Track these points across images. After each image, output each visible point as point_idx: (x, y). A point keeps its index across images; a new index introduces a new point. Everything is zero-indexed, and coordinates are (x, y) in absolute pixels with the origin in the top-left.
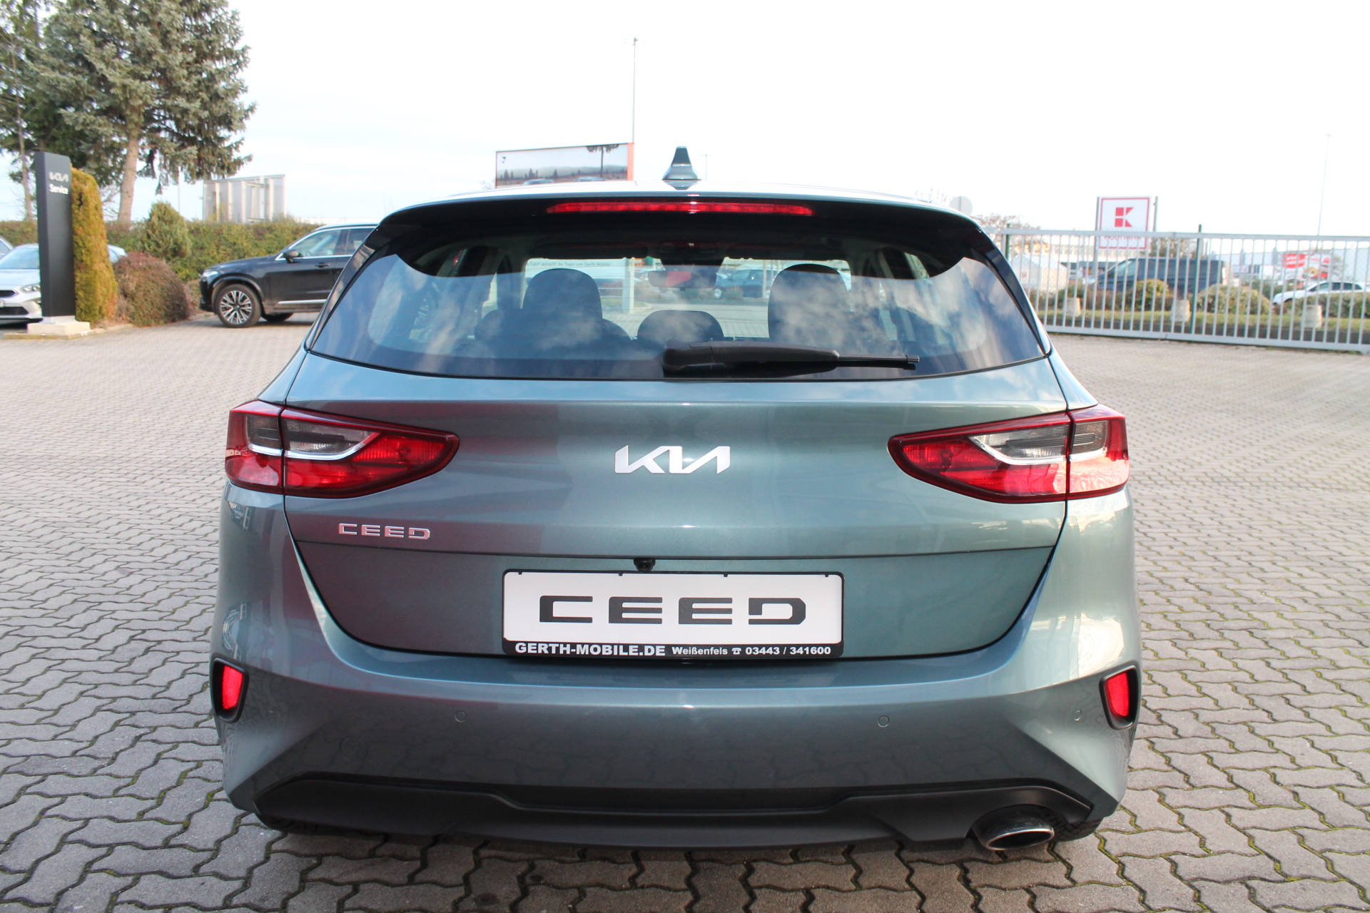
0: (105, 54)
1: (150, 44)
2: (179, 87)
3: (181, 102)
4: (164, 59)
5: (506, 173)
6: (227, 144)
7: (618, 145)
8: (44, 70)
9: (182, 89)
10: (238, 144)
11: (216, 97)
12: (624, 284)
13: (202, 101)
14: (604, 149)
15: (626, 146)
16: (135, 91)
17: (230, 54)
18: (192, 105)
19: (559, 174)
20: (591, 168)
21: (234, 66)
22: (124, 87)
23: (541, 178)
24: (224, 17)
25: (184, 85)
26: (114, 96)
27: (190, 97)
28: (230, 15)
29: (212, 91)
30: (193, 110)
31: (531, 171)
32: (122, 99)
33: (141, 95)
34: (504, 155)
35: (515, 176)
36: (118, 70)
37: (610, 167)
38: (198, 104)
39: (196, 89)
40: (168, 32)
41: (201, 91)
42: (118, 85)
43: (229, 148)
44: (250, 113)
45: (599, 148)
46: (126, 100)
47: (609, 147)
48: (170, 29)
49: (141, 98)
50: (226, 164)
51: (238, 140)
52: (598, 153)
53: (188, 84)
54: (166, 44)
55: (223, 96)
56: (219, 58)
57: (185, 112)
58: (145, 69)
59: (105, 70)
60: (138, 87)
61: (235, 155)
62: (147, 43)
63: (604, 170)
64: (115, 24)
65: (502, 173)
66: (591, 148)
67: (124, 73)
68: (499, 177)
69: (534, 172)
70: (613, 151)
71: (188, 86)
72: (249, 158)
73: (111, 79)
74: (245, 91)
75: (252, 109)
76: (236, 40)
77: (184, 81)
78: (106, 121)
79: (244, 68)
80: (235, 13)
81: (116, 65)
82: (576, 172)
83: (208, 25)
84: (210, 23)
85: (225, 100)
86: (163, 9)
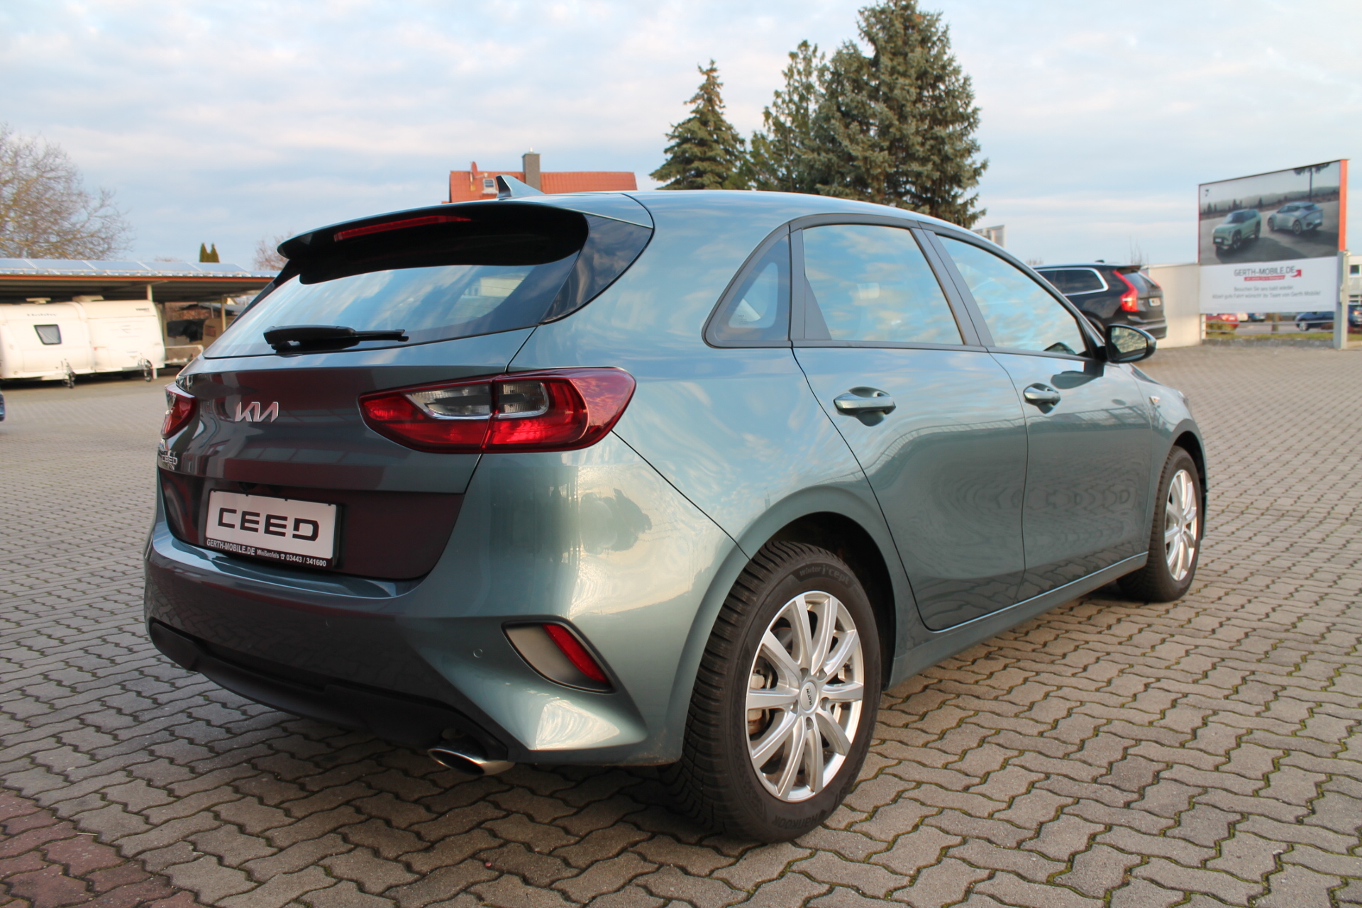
0: (850, 132)
1: (887, 119)
2: (914, 154)
3: (915, 167)
4: (900, 130)
5: (1209, 206)
6: (960, 201)
7: (1328, 164)
8: (805, 153)
9: (917, 155)
10: (972, 201)
11: (946, 158)
12: (1335, 316)
13: (934, 163)
14: (1314, 170)
15: (1337, 164)
16: (875, 161)
17: (963, 117)
18: (925, 168)
19: (1264, 202)
20: (1299, 193)
21: (966, 128)
22: (865, 159)
23: (1245, 208)
24: (956, 84)
25: (918, 151)
26: (858, 168)
27: (924, 161)
28: (962, 81)
29: (943, 153)
30: (926, 173)
31: (1235, 202)
32: (863, 169)
33: (879, 163)
34: (1207, 187)
35: (1218, 208)
36: (861, 145)
37: (1320, 189)
38: (930, 166)
39: (929, 153)
40: (903, 105)
41: (933, 154)
42: (860, 157)
43: (965, 204)
44: (982, 170)
45: (1307, 169)
46: (868, 171)
47: (1319, 167)
48: (904, 102)
49: (880, 167)
50: (962, 220)
51: (973, 196)
52: (1306, 175)
53: (921, 149)
54: (903, 118)
55: (952, 157)
56: (953, 122)
57: (919, 175)
58: (884, 141)
59: (849, 147)
60: (877, 157)
61: (971, 210)
62: (884, 118)
63: (1313, 194)
64: (860, 105)
65: (1205, 207)
66: (1299, 170)
67: (866, 147)
68: (1202, 211)
69: (1238, 202)
70: (1324, 171)
71: (920, 151)
72: (983, 213)
73: (854, 153)
74: (978, 149)
75: (984, 166)
76: (967, 105)
77: (918, 147)
78: (853, 191)
79: (975, 129)
80: (966, 80)
81: (860, 140)
82: (1282, 198)
83: (943, 94)
84: (944, 91)
85: (955, 161)
86: (899, 86)
